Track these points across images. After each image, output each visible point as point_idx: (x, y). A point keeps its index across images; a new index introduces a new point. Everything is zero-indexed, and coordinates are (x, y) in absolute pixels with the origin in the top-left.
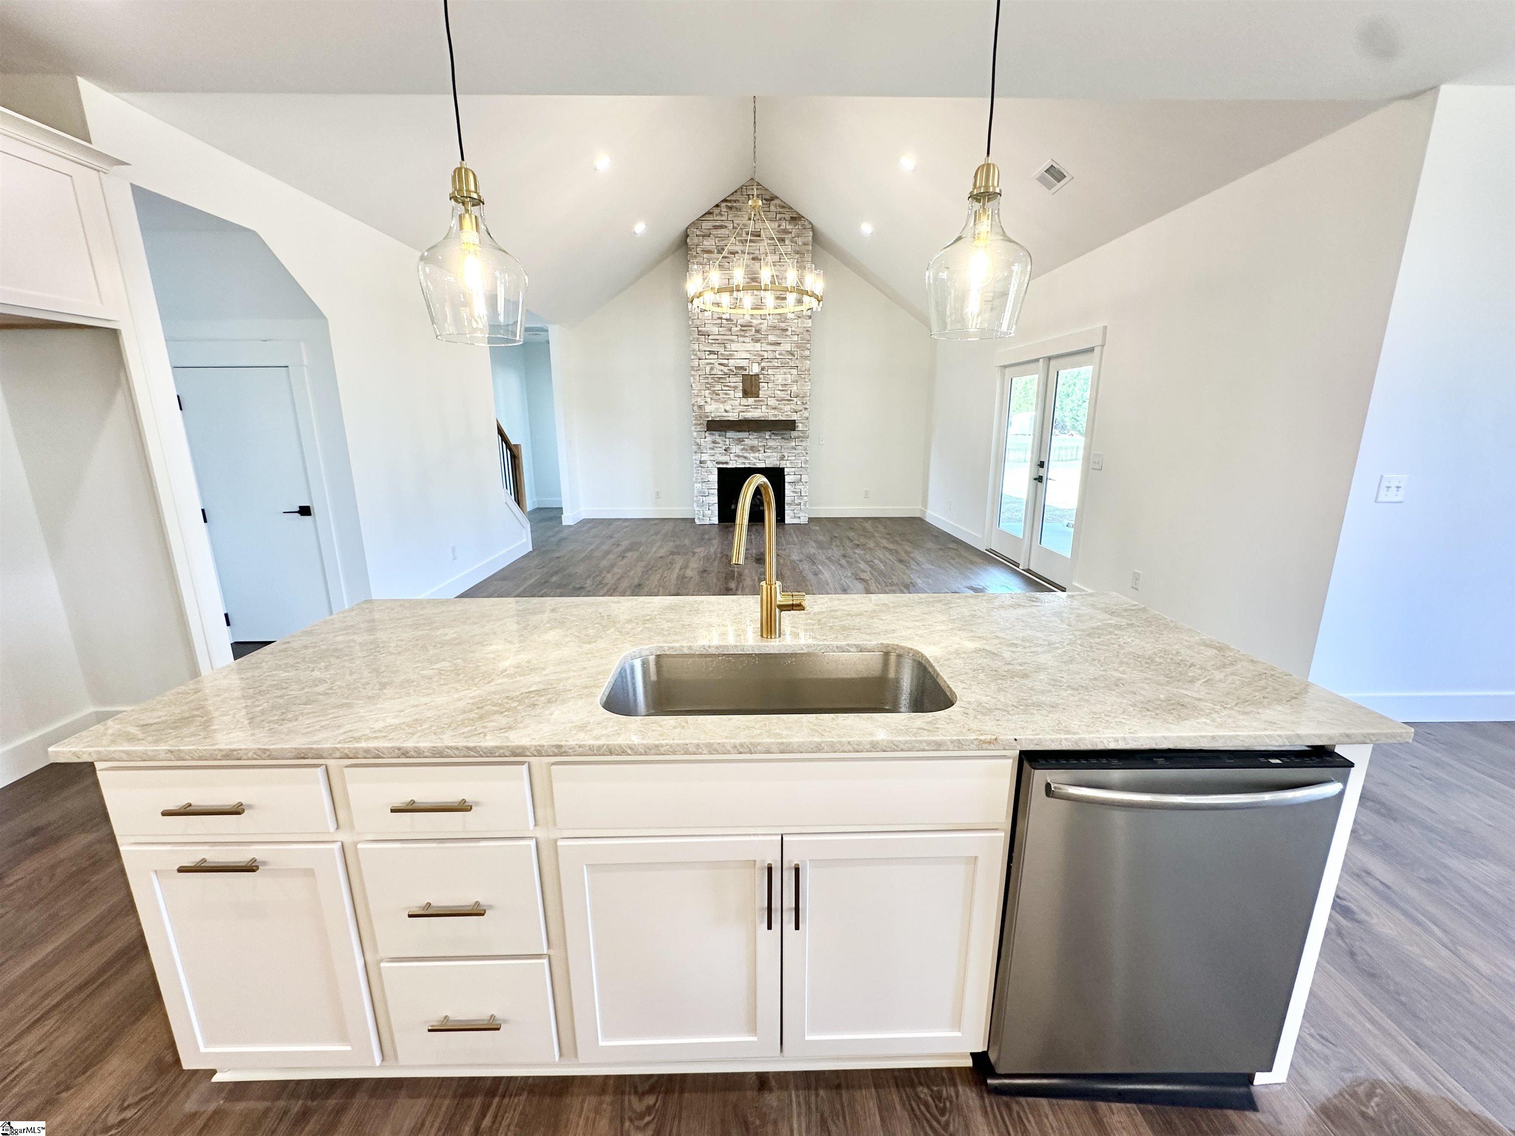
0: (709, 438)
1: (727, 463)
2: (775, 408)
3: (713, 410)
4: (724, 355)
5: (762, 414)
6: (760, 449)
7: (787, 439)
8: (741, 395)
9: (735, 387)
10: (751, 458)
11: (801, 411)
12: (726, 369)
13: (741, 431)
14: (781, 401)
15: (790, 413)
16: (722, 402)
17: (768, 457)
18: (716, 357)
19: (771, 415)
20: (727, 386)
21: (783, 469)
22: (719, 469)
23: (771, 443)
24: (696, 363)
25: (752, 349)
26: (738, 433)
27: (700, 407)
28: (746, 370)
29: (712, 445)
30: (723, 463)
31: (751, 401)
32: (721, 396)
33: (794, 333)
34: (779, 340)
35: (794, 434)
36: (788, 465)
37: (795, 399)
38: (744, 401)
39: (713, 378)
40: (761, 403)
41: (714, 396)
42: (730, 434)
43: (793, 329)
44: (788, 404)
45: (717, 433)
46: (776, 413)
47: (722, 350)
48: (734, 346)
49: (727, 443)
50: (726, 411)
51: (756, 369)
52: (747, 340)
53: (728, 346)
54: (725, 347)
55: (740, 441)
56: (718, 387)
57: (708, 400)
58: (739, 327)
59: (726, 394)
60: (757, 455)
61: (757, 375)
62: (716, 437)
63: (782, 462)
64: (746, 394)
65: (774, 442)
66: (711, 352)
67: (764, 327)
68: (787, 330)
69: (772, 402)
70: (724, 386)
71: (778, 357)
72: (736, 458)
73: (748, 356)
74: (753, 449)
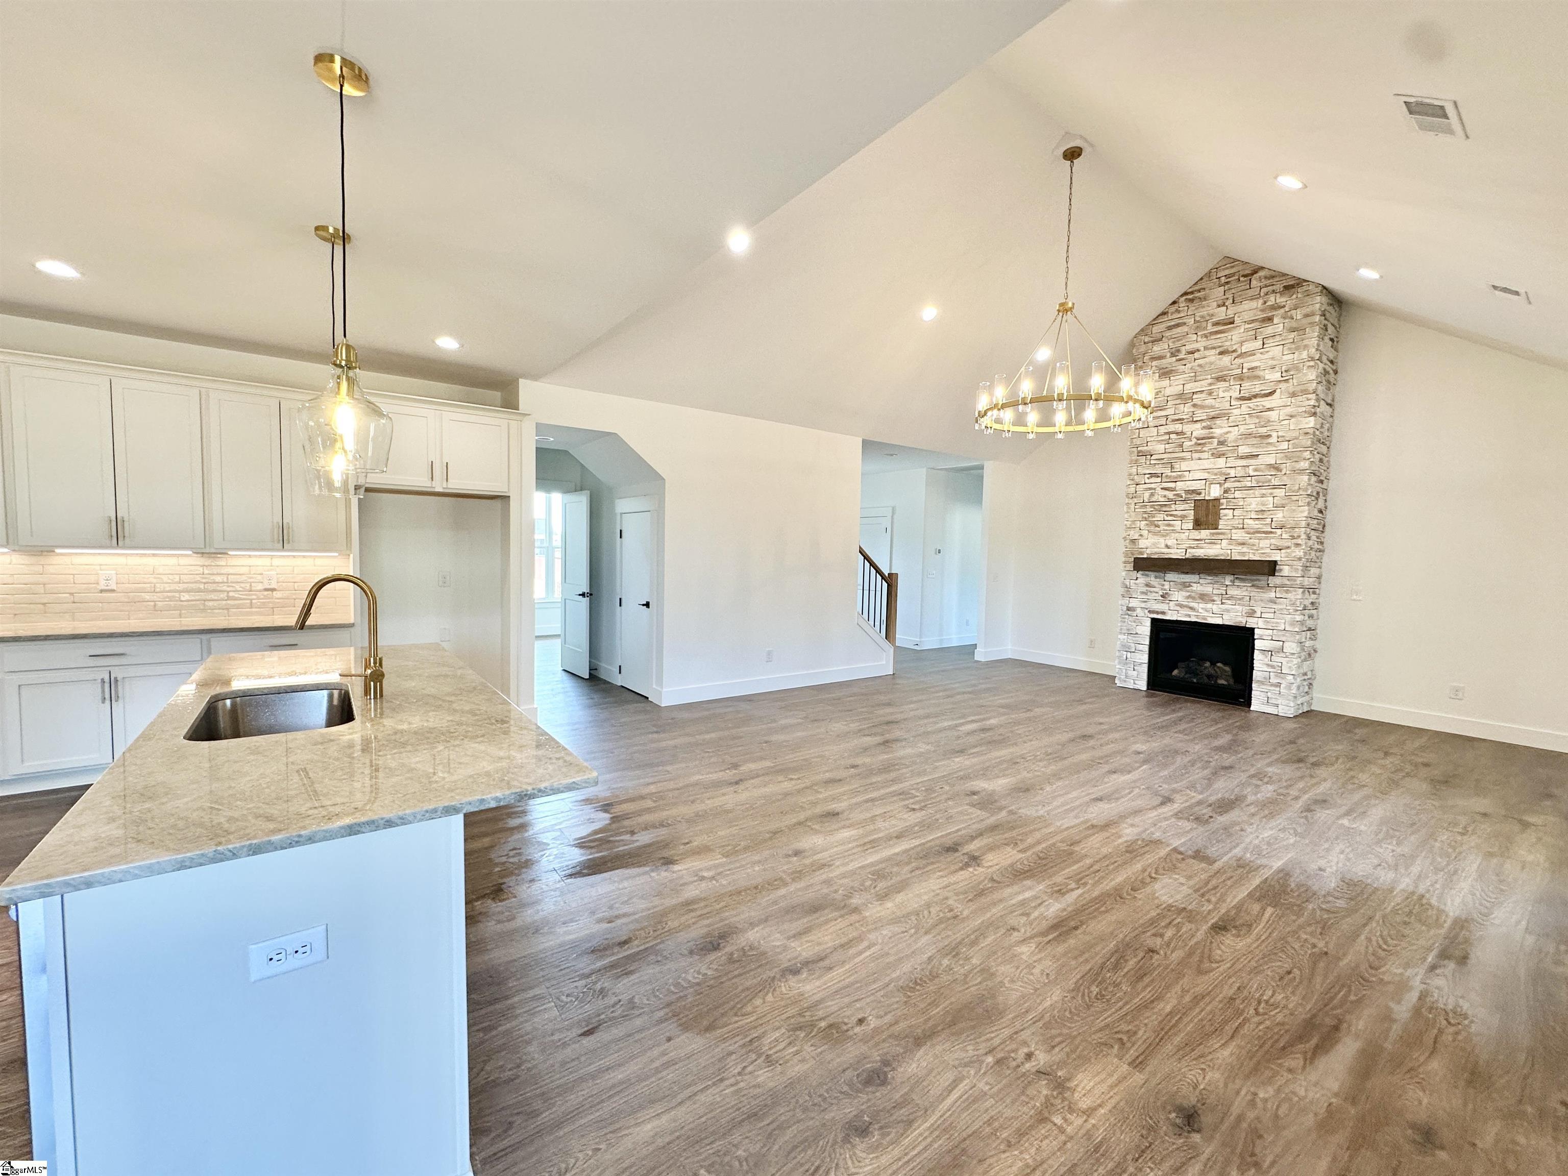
0: (1142, 580)
1: (1163, 613)
2: (1243, 544)
3: (1149, 545)
4: (1170, 477)
5: (1222, 552)
6: (1215, 598)
7: (1262, 588)
8: (1190, 526)
9: (1183, 517)
10: (1200, 610)
11: (1288, 548)
12: (1170, 495)
13: (1187, 573)
14: (1254, 533)
15: (1268, 551)
16: (1163, 536)
17: (1228, 611)
18: (1159, 480)
19: (1237, 554)
20: (1171, 515)
21: (1253, 629)
22: (1154, 621)
23: (1233, 591)
24: (1132, 490)
25: (1211, 466)
26: (1183, 576)
27: (1133, 541)
28: (1200, 494)
29: (1145, 589)
30: (1158, 613)
31: (1205, 534)
32: (1162, 528)
33: (1280, 439)
34: (1255, 451)
35: (1273, 581)
36: (1261, 625)
37: (1279, 532)
38: (1196, 534)
39: (1152, 506)
40: (1221, 537)
41: (1152, 528)
42: (1171, 576)
43: (1280, 434)
44: (1266, 538)
45: (1152, 574)
46: (1245, 550)
47: (1167, 472)
48: (1184, 466)
49: (1167, 587)
50: (1167, 547)
51: (1215, 492)
52: (1205, 455)
53: (1177, 466)
54: (1172, 467)
55: (1186, 585)
56: (1160, 517)
57: (1145, 533)
58: (1194, 441)
59: (1169, 525)
60: (1209, 606)
61: (1217, 500)
62: (1152, 578)
63: (1250, 620)
64: (1198, 524)
65: (1240, 590)
66: (1152, 475)
67: (1231, 437)
68: (1269, 436)
69: (1238, 535)
70: (1167, 515)
71: (1252, 473)
72: (1178, 608)
73: (1206, 476)
74: (1203, 597)
